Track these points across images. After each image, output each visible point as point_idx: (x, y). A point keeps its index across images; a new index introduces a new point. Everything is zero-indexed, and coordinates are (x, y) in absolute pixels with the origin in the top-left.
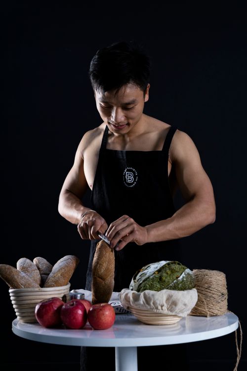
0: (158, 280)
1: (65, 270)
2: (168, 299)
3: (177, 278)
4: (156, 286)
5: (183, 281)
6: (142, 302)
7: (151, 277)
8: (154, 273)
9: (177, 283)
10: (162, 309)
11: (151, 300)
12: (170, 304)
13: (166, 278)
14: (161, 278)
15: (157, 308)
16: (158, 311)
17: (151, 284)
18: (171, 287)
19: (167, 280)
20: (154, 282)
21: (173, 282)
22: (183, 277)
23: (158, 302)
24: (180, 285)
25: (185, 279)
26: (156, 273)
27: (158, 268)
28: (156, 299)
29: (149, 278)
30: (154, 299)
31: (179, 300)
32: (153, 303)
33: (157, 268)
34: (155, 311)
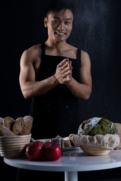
0: (101, 129)
1: (28, 125)
2: (109, 140)
3: (110, 127)
4: (101, 132)
5: (113, 128)
6: (95, 142)
7: (96, 127)
8: (97, 124)
9: (111, 130)
10: (106, 146)
11: (101, 141)
12: (110, 142)
13: (105, 127)
14: (102, 128)
15: (104, 145)
16: (104, 147)
17: (97, 131)
18: (108, 132)
19: (106, 128)
20: (99, 130)
21: (109, 129)
22: (112, 126)
23: (105, 142)
24: (112, 131)
25: (114, 128)
26: (98, 124)
27: (98, 122)
28: (104, 140)
29: (94, 127)
30: (103, 140)
31: (115, 140)
32: (102, 143)
33: (96, 121)
34: (102, 147)
